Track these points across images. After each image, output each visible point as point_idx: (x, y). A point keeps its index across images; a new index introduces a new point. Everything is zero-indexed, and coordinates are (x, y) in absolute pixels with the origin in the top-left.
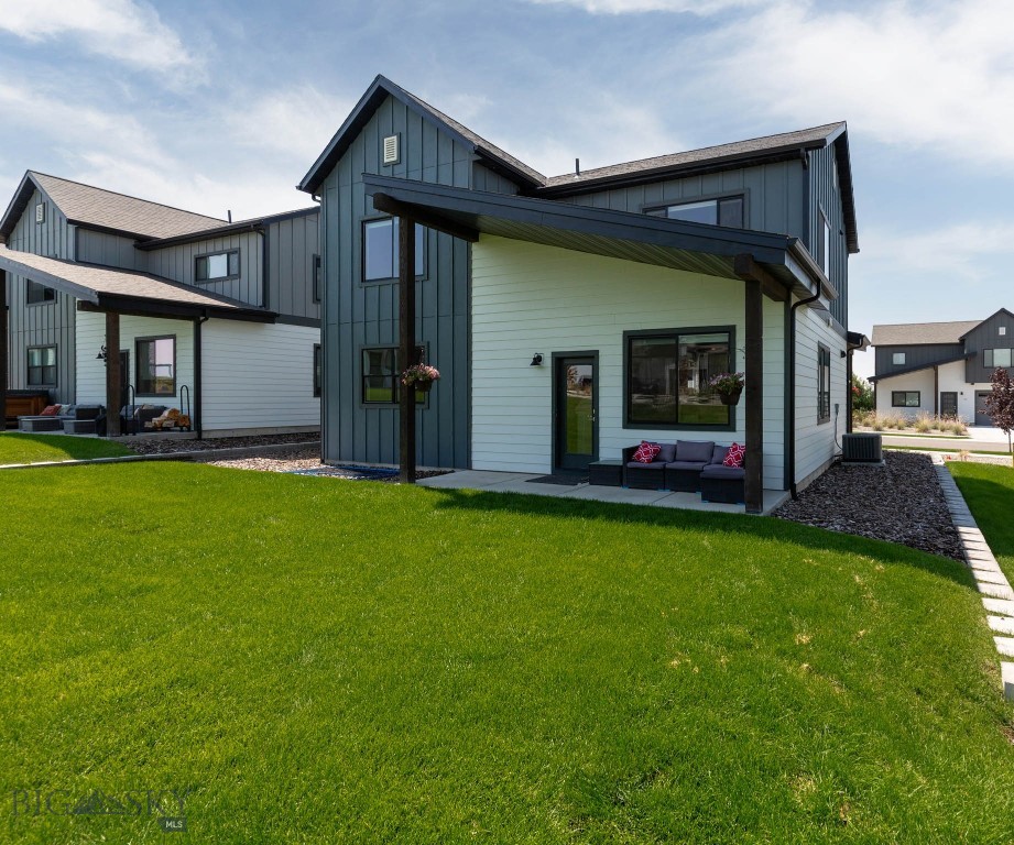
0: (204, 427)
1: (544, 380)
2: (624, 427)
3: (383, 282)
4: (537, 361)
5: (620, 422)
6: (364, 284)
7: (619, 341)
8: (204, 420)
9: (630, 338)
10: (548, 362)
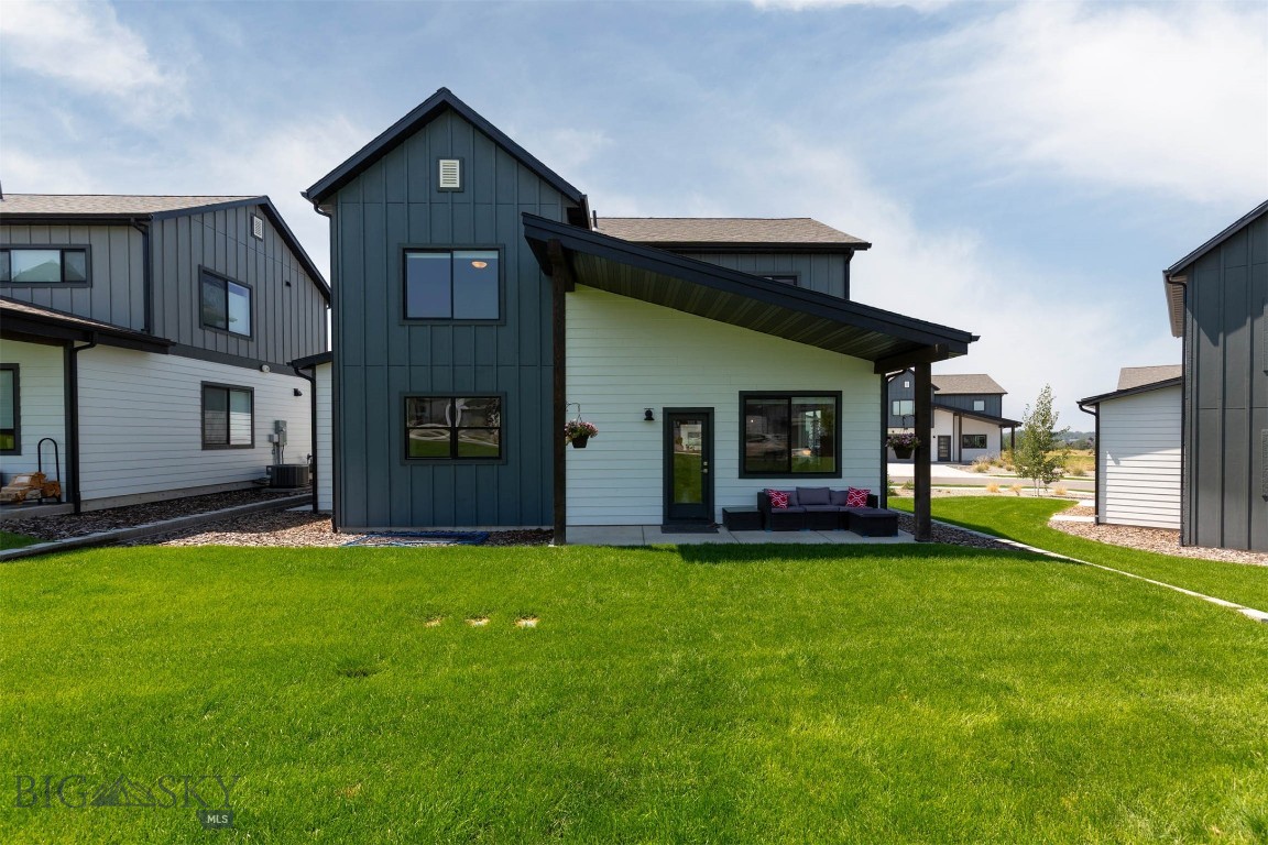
0: (84, 497)
1: (656, 433)
2: (740, 478)
3: (437, 323)
4: (649, 416)
5: (736, 473)
6: (407, 322)
7: (736, 400)
8: (82, 486)
9: (745, 397)
10: (659, 417)
